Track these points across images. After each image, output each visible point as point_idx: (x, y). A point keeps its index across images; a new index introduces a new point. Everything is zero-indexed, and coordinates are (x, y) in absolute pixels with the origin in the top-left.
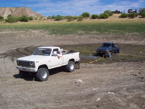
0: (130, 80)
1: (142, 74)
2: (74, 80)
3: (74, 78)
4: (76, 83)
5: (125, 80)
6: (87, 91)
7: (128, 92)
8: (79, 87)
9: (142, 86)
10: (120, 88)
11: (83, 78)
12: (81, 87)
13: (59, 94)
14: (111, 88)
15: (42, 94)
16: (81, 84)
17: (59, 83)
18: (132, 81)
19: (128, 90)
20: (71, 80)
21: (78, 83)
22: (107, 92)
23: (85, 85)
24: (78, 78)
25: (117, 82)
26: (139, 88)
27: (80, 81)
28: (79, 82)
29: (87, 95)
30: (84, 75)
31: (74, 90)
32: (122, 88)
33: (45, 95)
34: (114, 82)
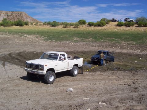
0: (123, 90)
1: (136, 84)
2: (65, 88)
3: (66, 86)
4: (67, 91)
5: (118, 89)
6: (78, 101)
7: (120, 102)
8: (69, 96)
9: (135, 97)
10: (112, 98)
11: (75, 87)
12: (71, 96)
13: (48, 103)
14: (103, 99)
15: (30, 103)
16: (73, 92)
17: (49, 91)
18: (126, 91)
19: (120, 100)
20: (62, 88)
21: (69, 92)
22: (98, 102)
23: (76, 94)
24: (70, 86)
25: (110, 92)
26: (132, 99)
27: (71, 89)
28: (70, 91)
29: (77, 105)
30: (76, 83)
31: (64, 99)
32: (114, 98)
33: (33, 103)
34: (107, 92)
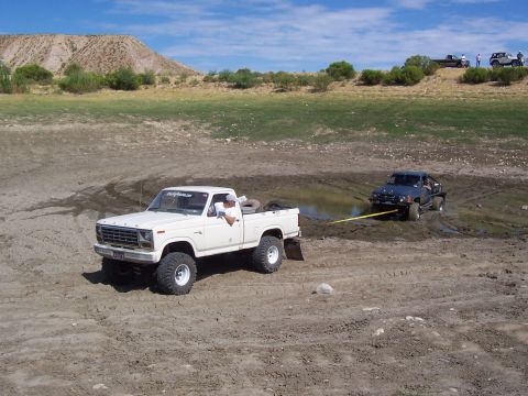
0: (474, 288)
1: (514, 274)
2: (307, 285)
3: (308, 280)
4: (314, 293)
5: (458, 288)
6: (349, 313)
7: (462, 317)
8: (324, 305)
9: (505, 305)
10: (440, 307)
11: (334, 281)
12: (329, 303)
13: (271, 319)
14: (416, 309)
15: (222, 320)
16: (330, 296)
17: (265, 293)
18: (481, 292)
19: (463, 313)
20: (298, 286)
21: (320, 294)
22: (404, 316)
23: (341, 300)
25: (436, 293)
26: (495, 308)
27: (326, 286)
28: (324, 292)
29: (348, 322)
30: (335, 272)
31: (310, 310)
32: (447, 308)
33: (232, 319)
34: (426, 293)
